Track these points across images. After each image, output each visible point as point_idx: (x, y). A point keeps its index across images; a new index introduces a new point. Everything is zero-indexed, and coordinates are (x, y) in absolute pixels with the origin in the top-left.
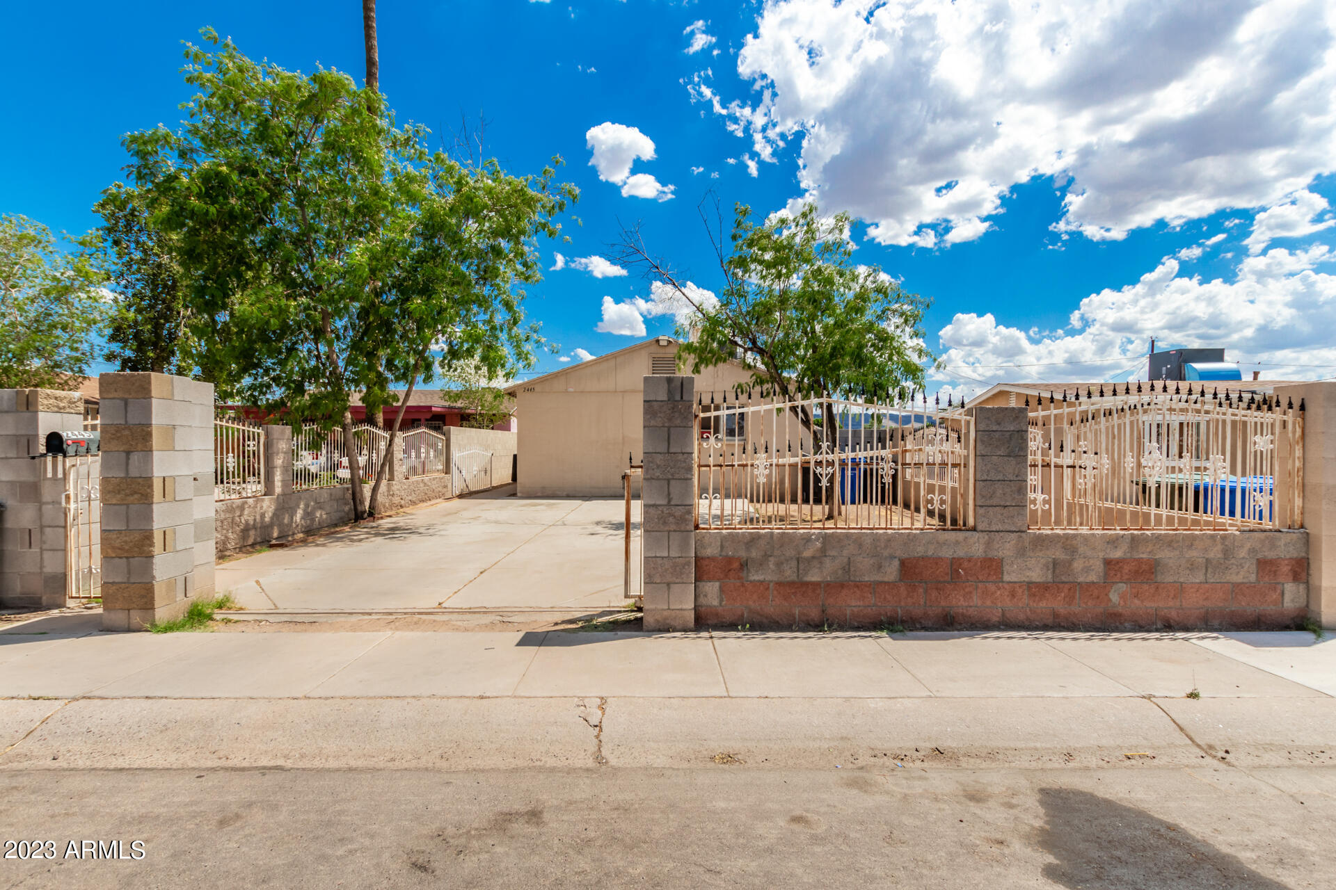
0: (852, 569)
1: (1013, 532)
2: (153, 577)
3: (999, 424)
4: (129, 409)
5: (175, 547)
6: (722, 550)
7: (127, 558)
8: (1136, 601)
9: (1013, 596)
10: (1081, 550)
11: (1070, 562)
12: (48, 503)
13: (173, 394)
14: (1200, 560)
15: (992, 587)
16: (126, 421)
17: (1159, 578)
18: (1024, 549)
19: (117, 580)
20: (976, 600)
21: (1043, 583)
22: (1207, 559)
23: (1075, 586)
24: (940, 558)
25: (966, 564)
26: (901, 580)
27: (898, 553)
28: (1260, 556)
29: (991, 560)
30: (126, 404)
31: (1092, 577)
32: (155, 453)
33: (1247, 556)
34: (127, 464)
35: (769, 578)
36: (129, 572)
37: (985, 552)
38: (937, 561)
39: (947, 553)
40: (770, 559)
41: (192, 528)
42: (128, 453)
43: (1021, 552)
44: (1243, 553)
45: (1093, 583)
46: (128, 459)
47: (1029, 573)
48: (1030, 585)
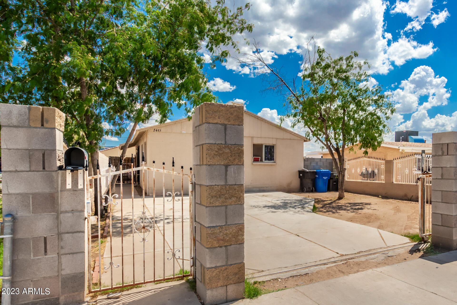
4: (227, 132)
7: (226, 246)
12: (66, 212)
16: (226, 142)
19: (218, 265)
30: (225, 129)
34: (226, 175)
36: (227, 258)
42: (227, 166)
46: (226, 171)
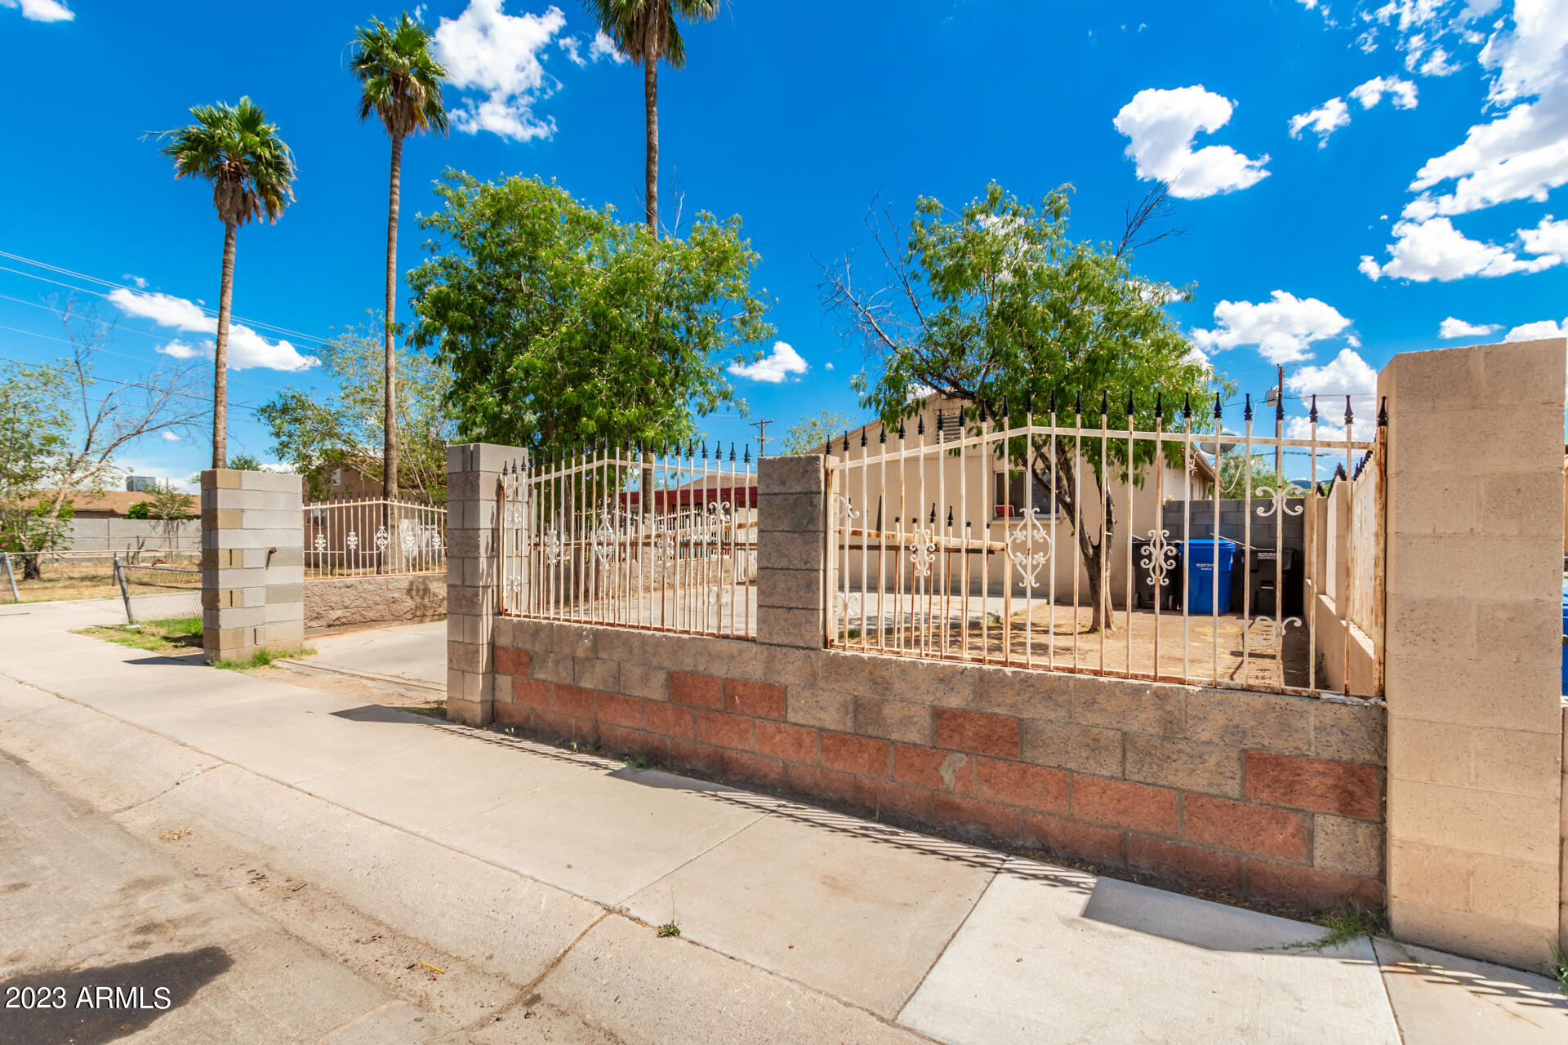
0: (622, 678)
1: (798, 648)
2: (219, 626)
3: (784, 483)
4: (210, 497)
5: (242, 602)
6: (513, 641)
8: (985, 788)
9: (800, 745)
10: (898, 686)
11: (878, 706)
13: (241, 486)
14: (1111, 733)
15: (771, 728)
16: (209, 507)
17: (1028, 755)
18: (814, 675)
20: (752, 744)
21: (841, 732)
22: (1124, 734)
23: (885, 745)
24: (711, 676)
25: (740, 689)
26: (670, 701)
27: (666, 664)
28: (1249, 743)
29: (771, 687)
30: (209, 494)
31: (913, 736)
32: (220, 531)
33: (1216, 740)
34: (210, 539)
35: (550, 678)
37: (765, 674)
38: (708, 679)
39: (720, 670)
40: (551, 655)
41: (263, 591)
42: (210, 531)
43: (812, 682)
44: (1205, 733)
45: (915, 745)
46: (210, 535)
47: (823, 715)
48: (823, 732)
